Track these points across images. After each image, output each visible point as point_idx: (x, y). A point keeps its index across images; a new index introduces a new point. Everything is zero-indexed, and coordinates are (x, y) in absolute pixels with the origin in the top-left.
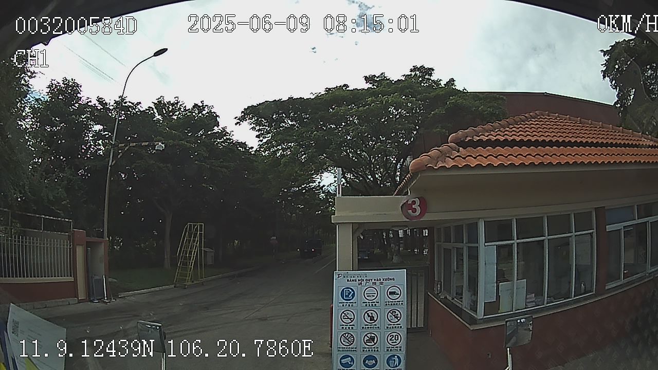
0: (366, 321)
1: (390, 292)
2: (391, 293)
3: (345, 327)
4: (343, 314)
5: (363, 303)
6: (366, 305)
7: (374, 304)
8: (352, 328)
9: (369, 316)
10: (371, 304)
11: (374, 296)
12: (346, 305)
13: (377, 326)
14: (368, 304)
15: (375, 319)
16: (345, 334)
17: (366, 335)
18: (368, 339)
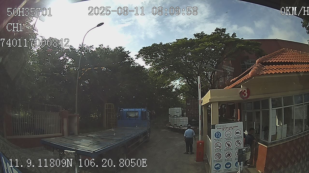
0: (226, 147)
2: (237, 133)
3: (217, 150)
5: (225, 138)
7: (230, 138)
8: (220, 151)
9: (227, 144)
11: (229, 135)
12: (217, 140)
13: (231, 149)
14: (227, 139)
15: (230, 145)
16: (217, 154)
17: (226, 153)
18: (227, 155)
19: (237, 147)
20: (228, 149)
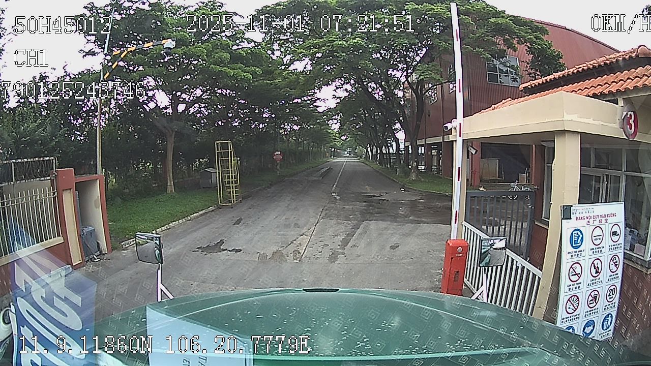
0: (592, 275)
1: (613, 232)
2: (615, 233)
3: (571, 287)
4: (571, 270)
5: (591, 250)
6: (593, 252)
7: (600, 250)
8: (579, 287)
9: (595, 268)
10: (597, 250)
11: (600, 239)
12: (575, 255)
13: (599, 281)
14: (595, 251)
18: (592, 299)
19: (611, 276)
20: (594, 281)
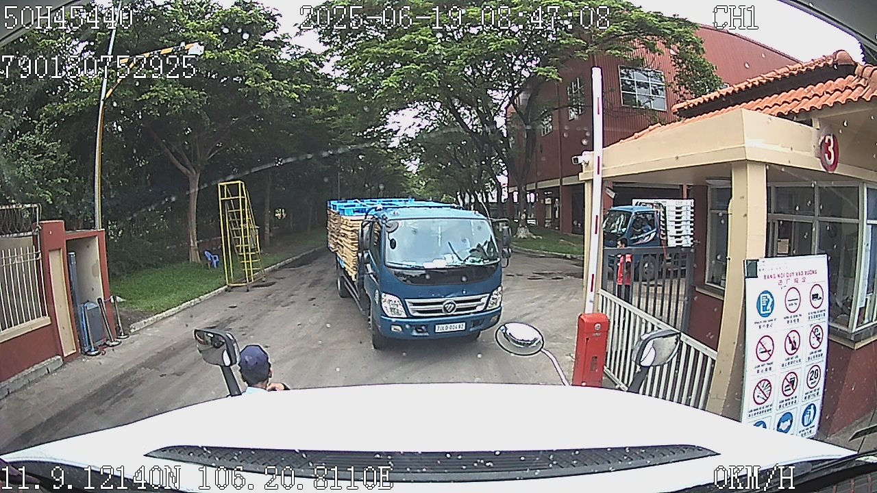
0: (787, 353)
1: (813, 295)
2: (815, 296)
3: (760, 369)
4: (760, 345)
5: (785, 318)
6: (788, 322)
7: (796, 318)
8: (770, 369)
9: (791, 342)
10: (793, 319)
12: (764, 326)
13: (798, 359)
14: (789, 319)
15: (797, 347)
16: (760, 382)
17: (786, 378)
18: (788, 384)
19: (812, 353)
20: (790, 361)
